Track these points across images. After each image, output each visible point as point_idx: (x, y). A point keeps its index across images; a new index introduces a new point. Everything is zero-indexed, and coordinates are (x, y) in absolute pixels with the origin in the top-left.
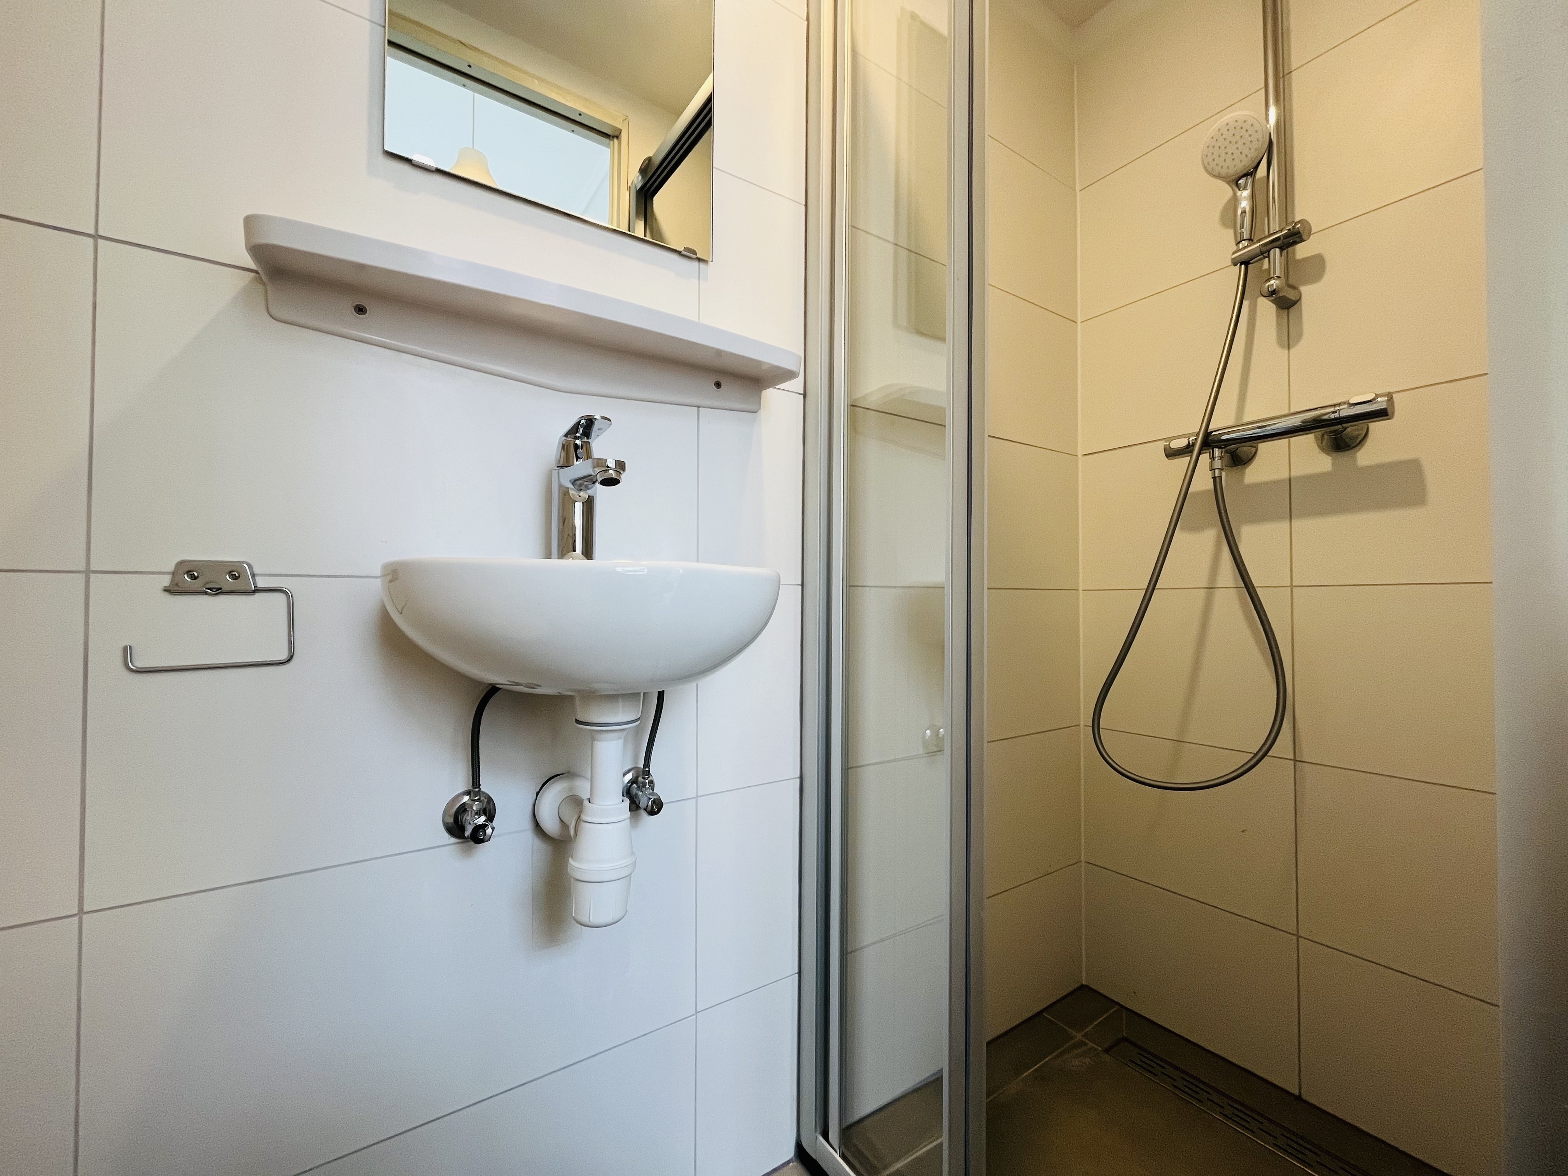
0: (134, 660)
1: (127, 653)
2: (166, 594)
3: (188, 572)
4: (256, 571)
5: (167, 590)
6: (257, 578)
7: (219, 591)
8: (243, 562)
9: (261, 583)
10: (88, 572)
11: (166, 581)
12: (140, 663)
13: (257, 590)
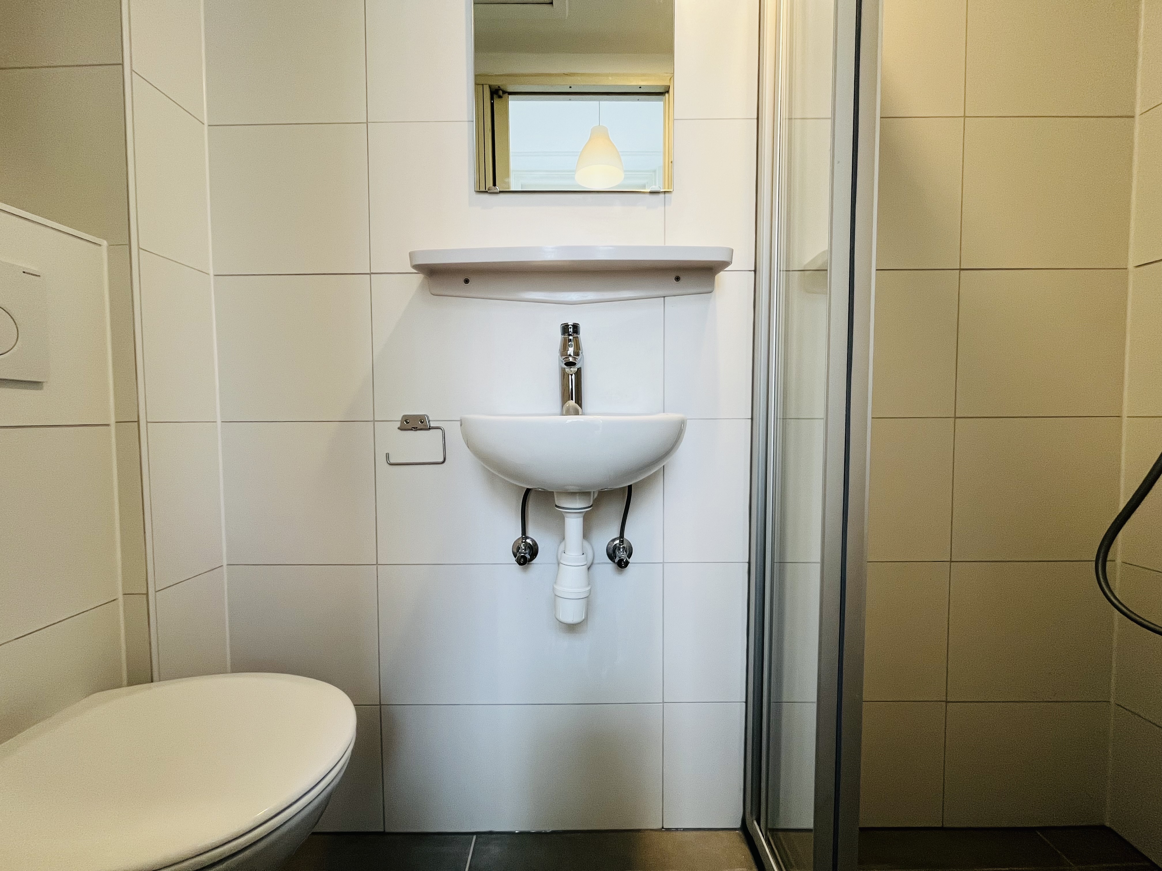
0: (390, 459)
1: (388, 456)
2: (399, 430)
3: (405, 421)
4: (430, 419)
5: (399, 428)
6: (431, 422)
7: (416, 429)
8: (425, 415)
9: (433, 424)
10: (374, 421)
11: (398, 424)
12: (392, 461)
13: (430, 428)
